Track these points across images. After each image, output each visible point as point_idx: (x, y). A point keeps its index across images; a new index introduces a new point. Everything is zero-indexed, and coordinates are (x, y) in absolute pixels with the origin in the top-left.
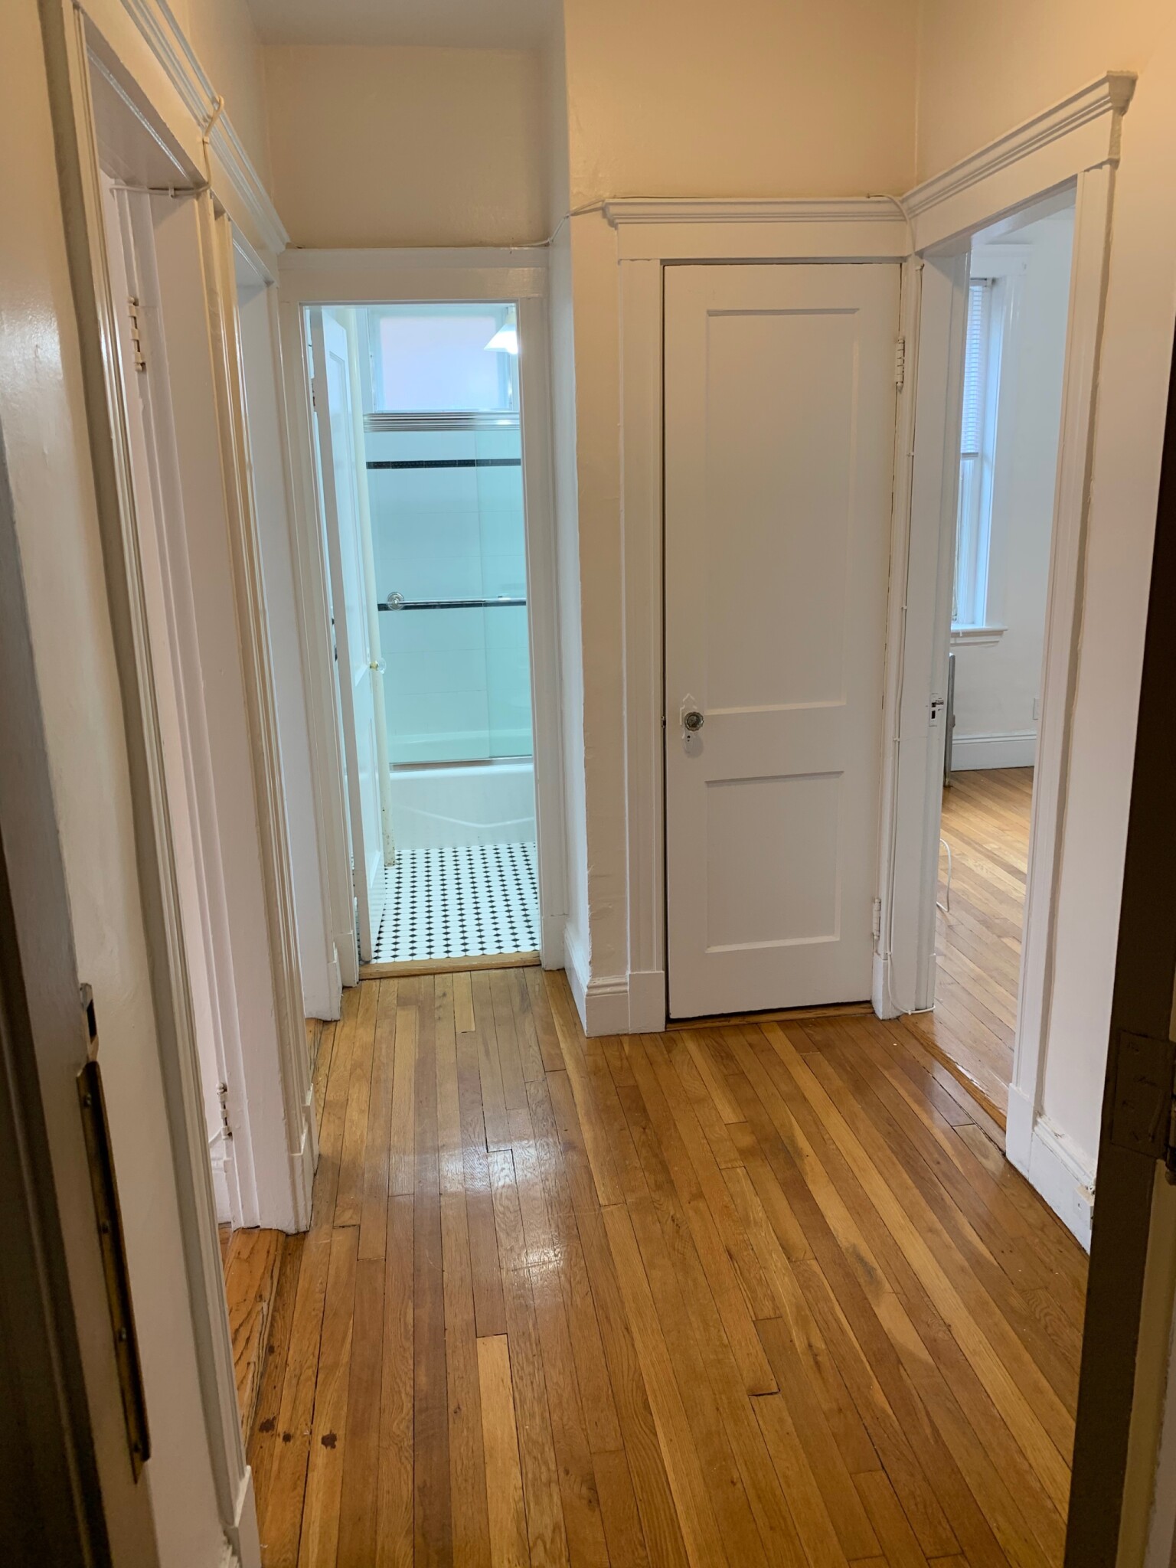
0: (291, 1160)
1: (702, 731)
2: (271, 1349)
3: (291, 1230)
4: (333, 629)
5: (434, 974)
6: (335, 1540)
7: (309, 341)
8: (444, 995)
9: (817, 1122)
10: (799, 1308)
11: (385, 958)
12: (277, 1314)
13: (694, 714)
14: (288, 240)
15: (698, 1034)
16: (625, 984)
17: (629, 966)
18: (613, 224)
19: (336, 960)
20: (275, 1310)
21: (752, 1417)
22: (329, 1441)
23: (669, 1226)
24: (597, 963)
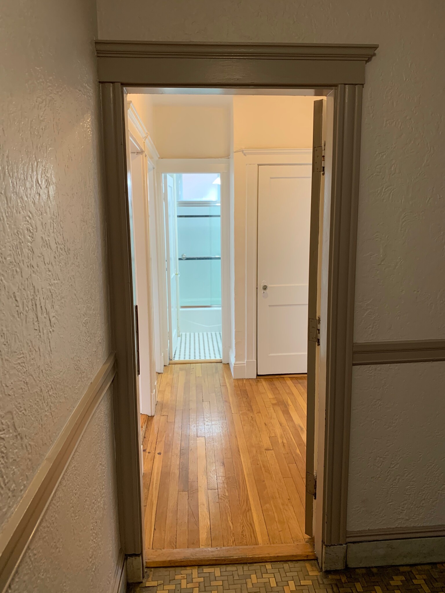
0: (151, 395)
1: (267, 290)
2: (145, 437)
3: (150, 415)
4: (166, 262)
5: (191, 363)
6: (161, 469)
7: (163, 182)
8: (193, 368)
9: (295, 399)
10: (281, 435)
11: (177, 359)
12: (146, 431)
13: (265, 286)
14: (159, 157)
15: (266, 380)
16: (245, 364)
17: (246, 359)
18: (245, 155)
19: (163, 355)
20: (146, 430)
21: (265, 454)
22: (159, 454)
23: (250, 418)
24: (237, 357)
